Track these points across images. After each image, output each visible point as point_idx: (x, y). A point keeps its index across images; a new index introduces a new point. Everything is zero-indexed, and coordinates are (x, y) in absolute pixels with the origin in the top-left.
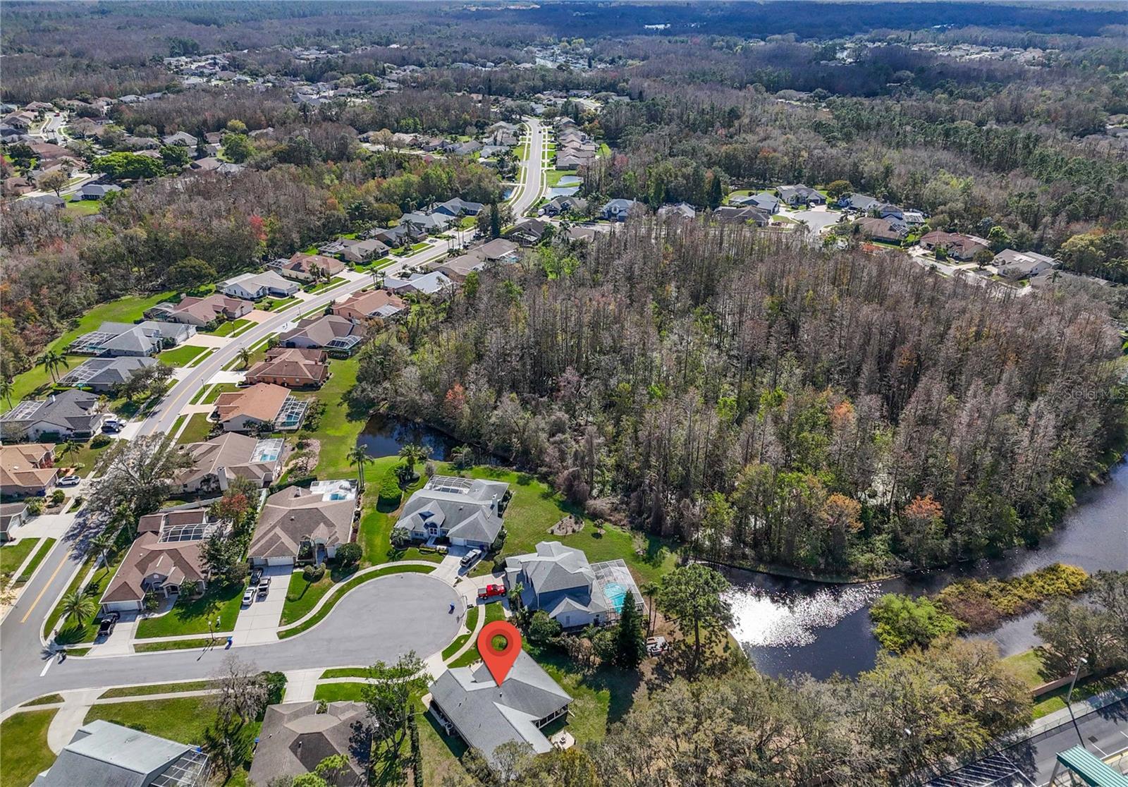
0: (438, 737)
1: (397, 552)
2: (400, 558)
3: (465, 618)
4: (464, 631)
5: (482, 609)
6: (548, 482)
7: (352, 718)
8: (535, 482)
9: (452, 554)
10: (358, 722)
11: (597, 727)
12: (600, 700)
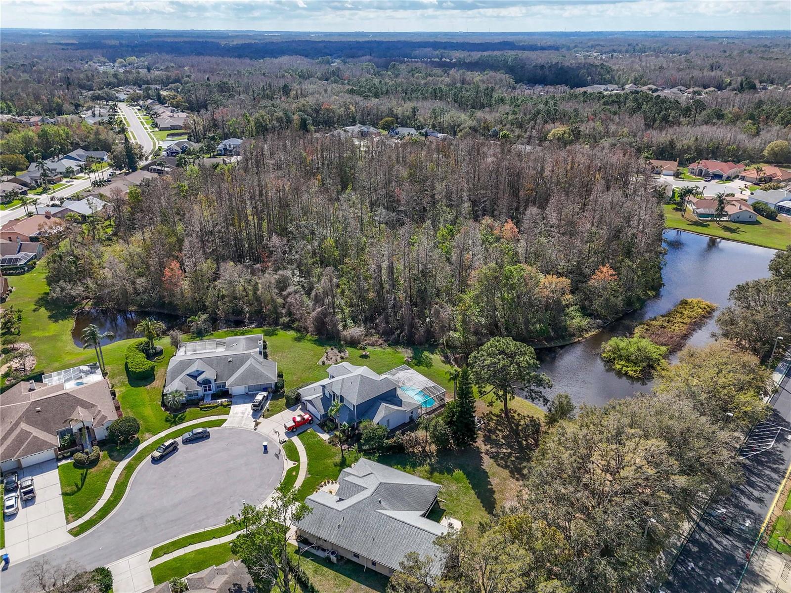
0: (325, 569)
1: (175, 417)
2: (182, 420)
3: (283, 453)
5: (296, 440)
7: (226, 583)
10: (235, 585)
11: (471, 503)
12: (458, 481)
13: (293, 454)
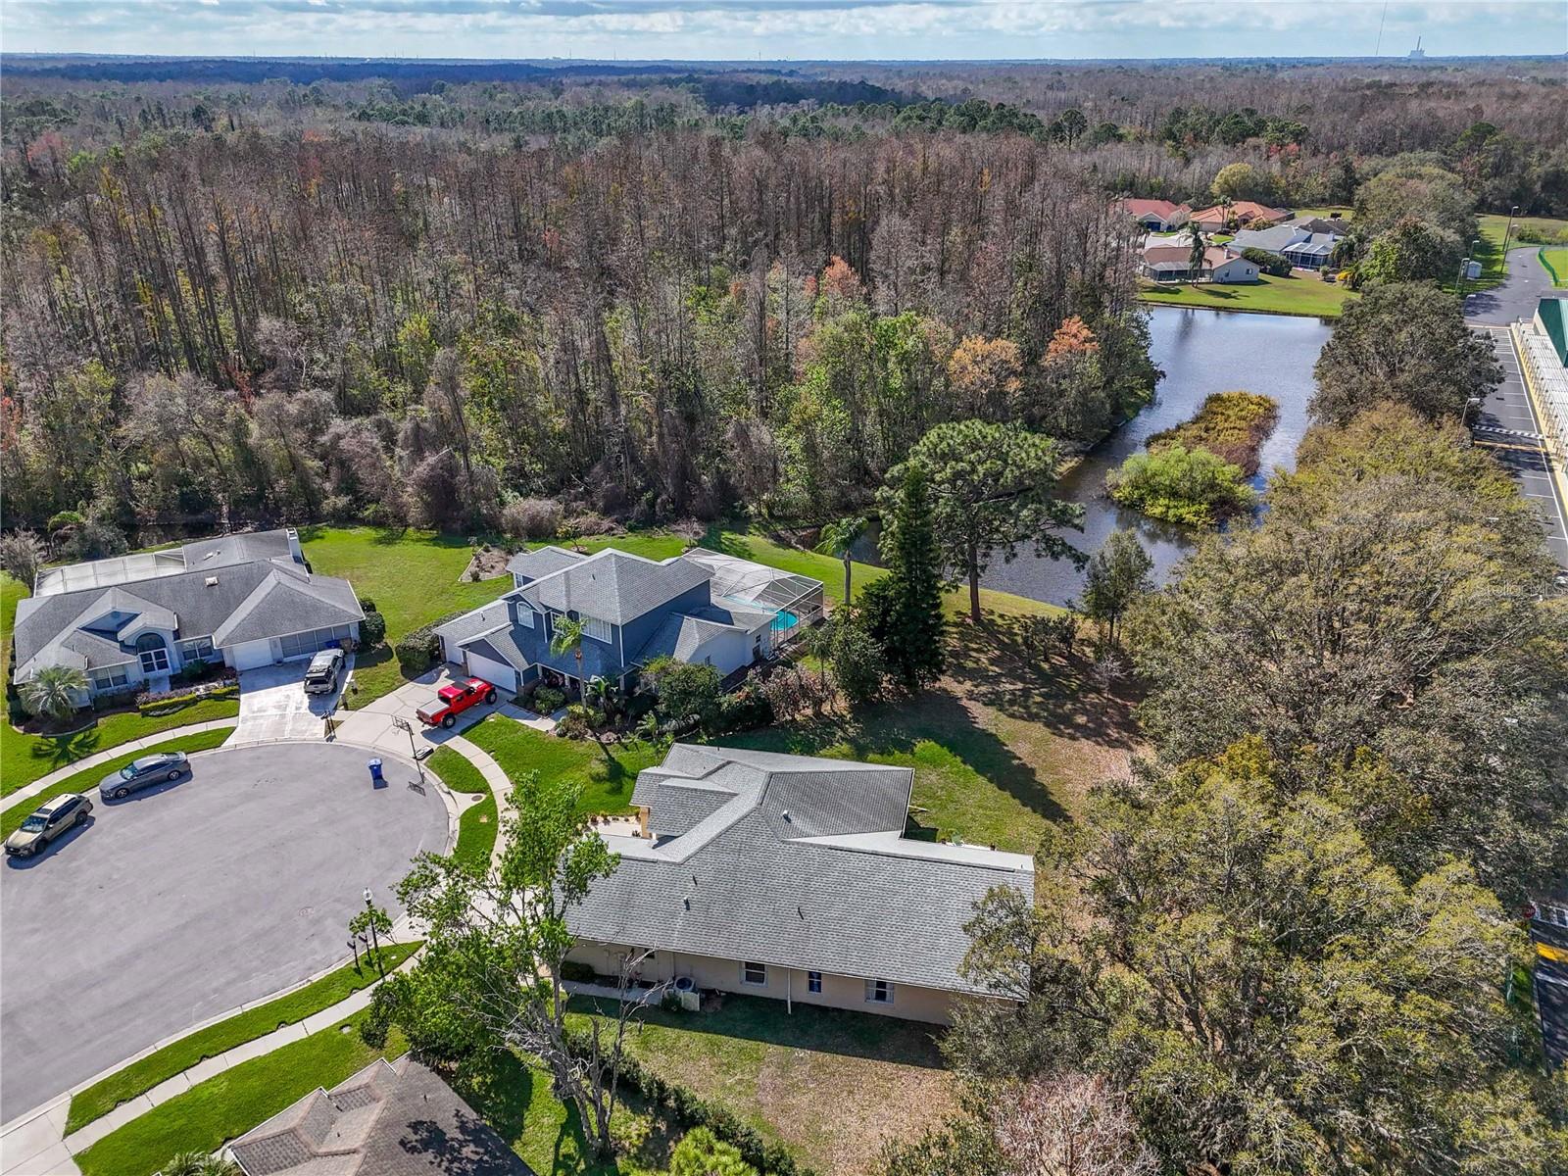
0: (671, 1033)
1: (63, 743)
2: (88, 748)
3: (433, 778)
4: (461, 803)
5: (459, 744)
6: (364, 522)
7: (384, 1125)
8: (332, 533)
9: (253, 688)
10: (415, 1126)
11: (991, 804)
12: (934, 763)
13: (463, 777)
